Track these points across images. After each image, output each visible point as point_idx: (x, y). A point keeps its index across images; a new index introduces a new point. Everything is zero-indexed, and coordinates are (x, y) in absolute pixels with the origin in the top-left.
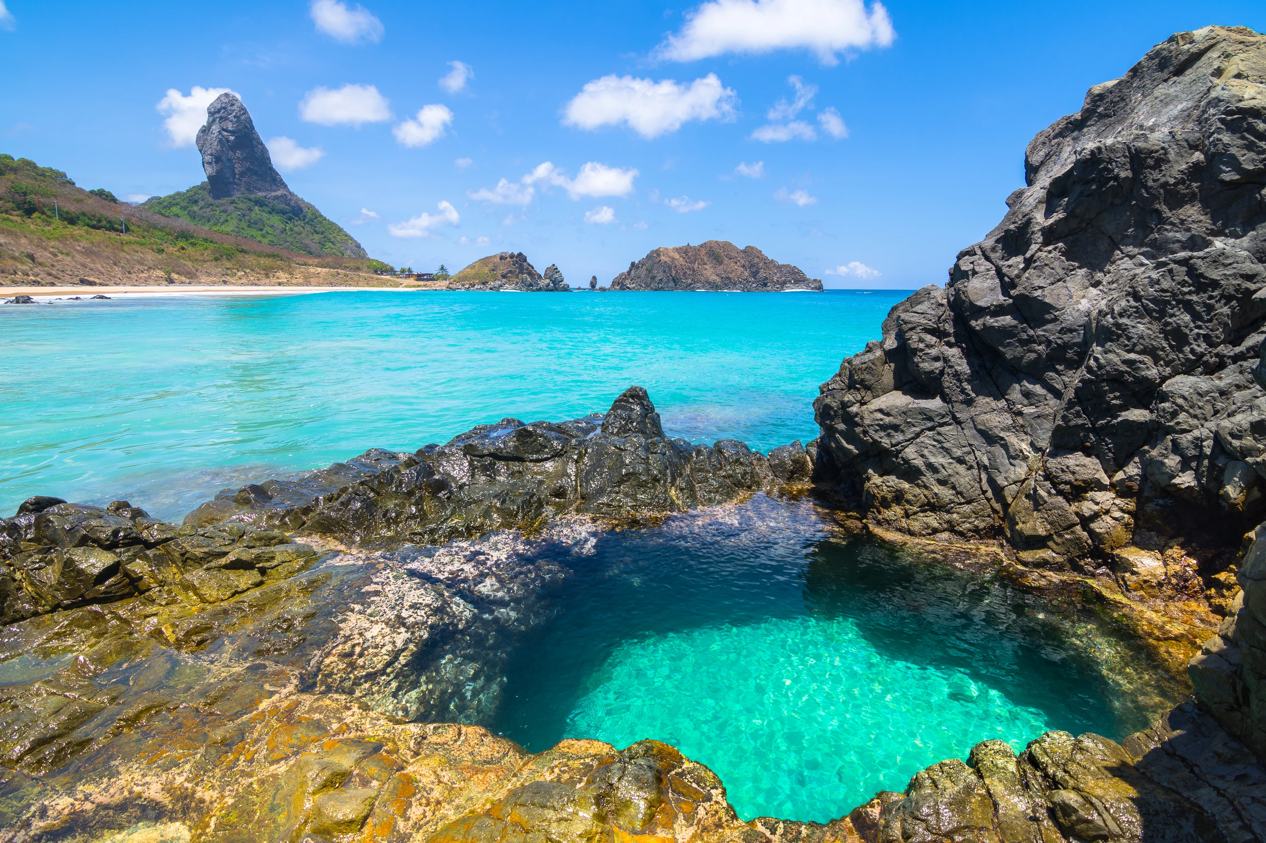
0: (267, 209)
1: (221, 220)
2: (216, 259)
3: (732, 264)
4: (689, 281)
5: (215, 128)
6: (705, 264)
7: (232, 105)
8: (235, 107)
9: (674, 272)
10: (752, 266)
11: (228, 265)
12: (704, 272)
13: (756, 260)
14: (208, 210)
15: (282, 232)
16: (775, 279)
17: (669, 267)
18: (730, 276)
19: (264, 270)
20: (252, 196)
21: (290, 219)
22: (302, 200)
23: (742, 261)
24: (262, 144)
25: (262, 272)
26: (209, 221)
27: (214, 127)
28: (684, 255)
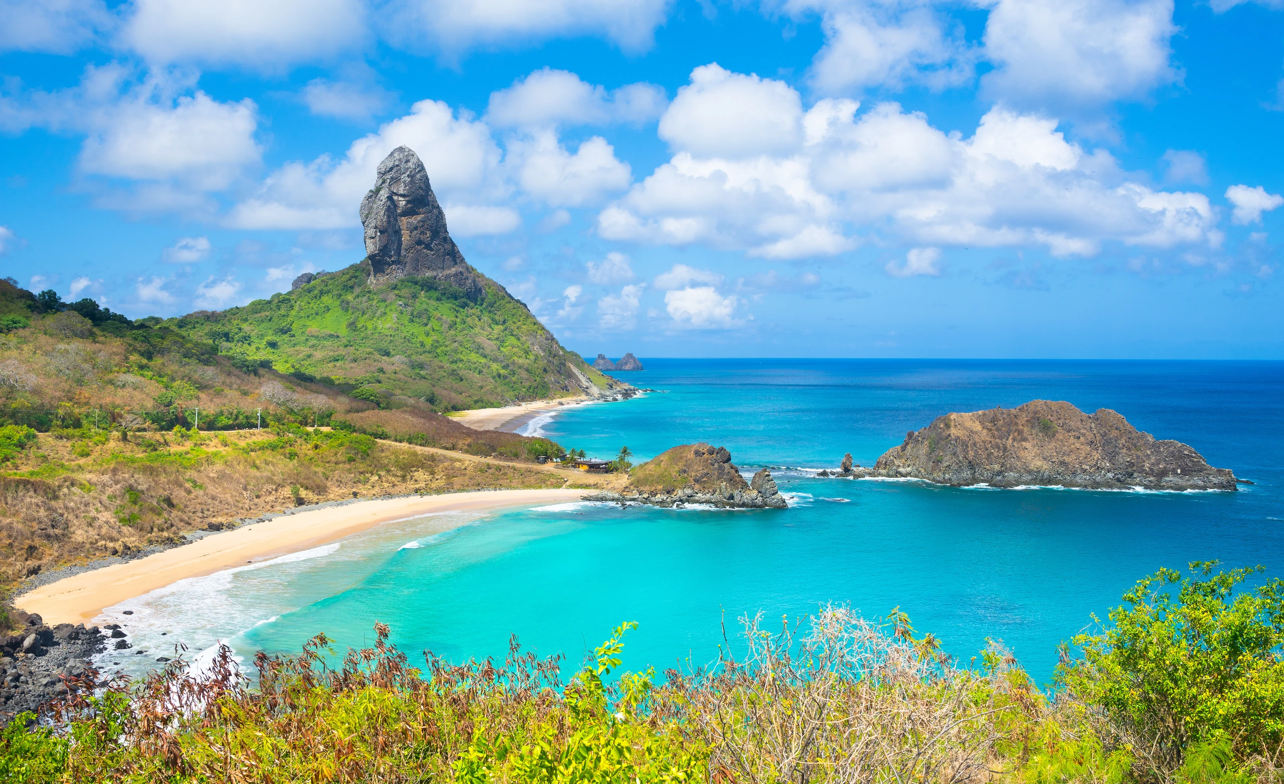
0: (436, 294)
1: (378, 314)
2: (351, 460)
3: (1072, 440)
4: (997, 467)
5: (384, 194)
6: (1025, 440)
7: (407, 161)
8: (410, 164)
9: (971, 454)
10: (1108, 442)
11: (362, 467)
12: (1022, 454)
13: (1114, 434)
14: (365, 299)
15: (451, 327)
16: (1147, 466)
17: (965, 445)
18: (1066, 459)
19: (402, 469)
20: (419, 277)
21: (464, 305)
22: (483, 276)
23: (1090, 436)
24: (438, 207)
25: (399, 473)
26: (363, 314)
27: (382, 192)
28: (989, 425)
